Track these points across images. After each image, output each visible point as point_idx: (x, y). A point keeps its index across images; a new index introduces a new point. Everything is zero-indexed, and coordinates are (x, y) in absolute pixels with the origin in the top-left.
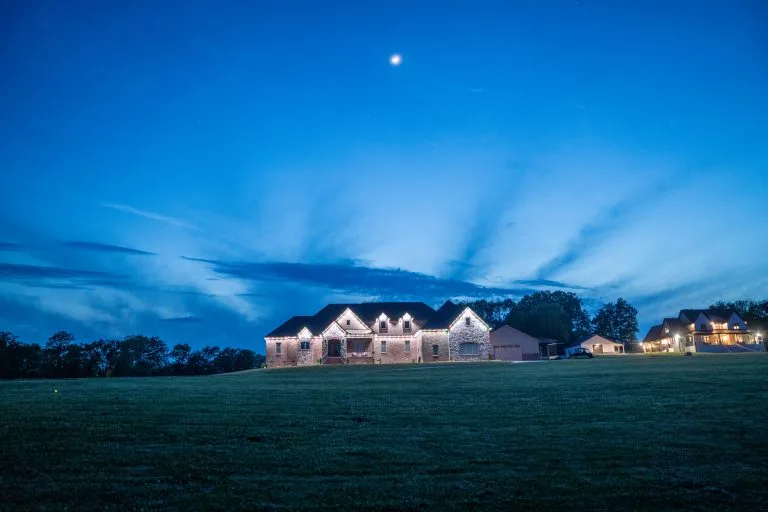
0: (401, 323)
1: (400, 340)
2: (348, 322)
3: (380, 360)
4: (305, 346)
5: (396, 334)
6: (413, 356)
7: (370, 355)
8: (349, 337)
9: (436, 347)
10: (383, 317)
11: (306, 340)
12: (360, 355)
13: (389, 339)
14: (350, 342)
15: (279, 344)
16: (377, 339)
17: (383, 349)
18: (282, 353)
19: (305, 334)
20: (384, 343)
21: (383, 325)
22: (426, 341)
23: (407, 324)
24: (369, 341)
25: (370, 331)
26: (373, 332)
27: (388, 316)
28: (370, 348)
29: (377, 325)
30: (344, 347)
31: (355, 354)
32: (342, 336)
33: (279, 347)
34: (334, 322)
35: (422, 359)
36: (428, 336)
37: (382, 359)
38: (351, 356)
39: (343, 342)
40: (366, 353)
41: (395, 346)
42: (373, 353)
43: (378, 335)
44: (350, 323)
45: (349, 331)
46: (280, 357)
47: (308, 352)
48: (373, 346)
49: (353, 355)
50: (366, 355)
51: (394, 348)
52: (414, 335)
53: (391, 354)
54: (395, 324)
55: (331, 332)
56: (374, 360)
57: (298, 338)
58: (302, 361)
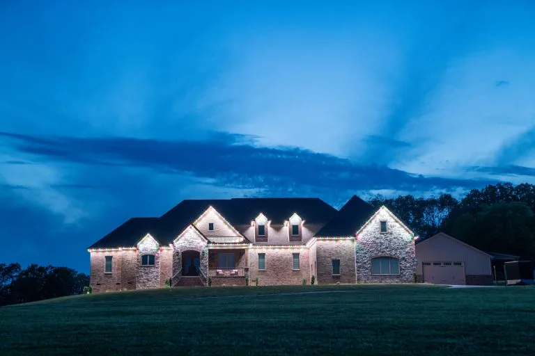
0: (286, 228)
1: (287, 252)
2: (211, 226)
3: (257, 281)
4: (149, 260)
5: (279, 244)
6: (304, 273)
7: (241, 273)
8: (212, 247)
9: (336, 263)
10: (261, 219)
11: (149, 252)
12: (227, 273)
13: (269, 251)
14: (213, 253)
15: (109, 258)
16: (253, 251)
17: (261, 265)
18: (114, 272)
19: (148, 243)
20: (262, 256)
21: (261, 230)
22: (322, 254)
23: (295, 230)
24: (239, 254)
25: (242, 239)
26: (247, 241)
27: (269, 217)
28: (242, 264)
29: (252, 231)
30: (205, 261)
31: (220, 271)
32: (202, 246)
33: (109, 262)
34: (191, 225)
35: (316, 279)
36: (325, 246)
37: (259, 279)
38: (214, 275)
39: (203, 255)
40: (237, 270)
41: (279, 260)
42: (247, 270)
43: (253, 245)
44: (214, 228)
45: (212, 239)
46: (111, 277)
47: (153, 270)
48: (247, 260)
49: (218, 273)
50: (236, 273)
51: (277, 263)
52: (305, 244)
53: (272, 272)
54: (278, 229)
55: (186, 240)
56: (247, 280)
57: (138, 249)
58: (144, 282)
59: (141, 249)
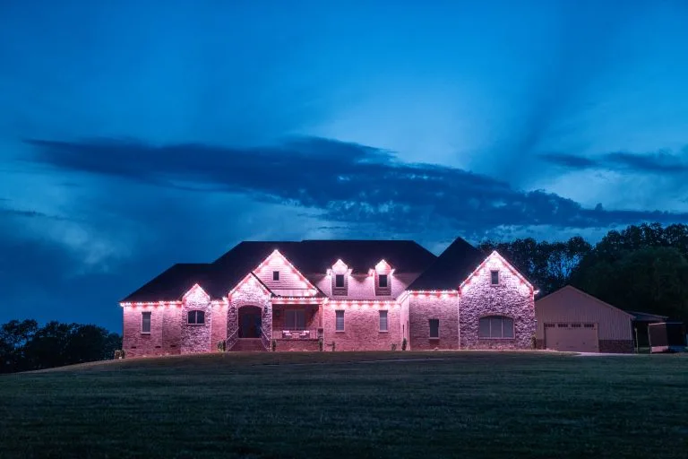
0: (371, 280)
1: (371, 309)
2: (276, 276)
3: (334, 344)
4: (197, 317)
5: (360, 300)
6: (393, 336)
7: (314, 335)
8: (280, 301)
9: (434, 323)
10: (340, 267)
11: (197, 308)
12: (296, 335)
13: (352, 308)
14: (278, 310)
15: (147, 315)
16: (330, 307)
17: (339, 325)
18: (153, 332)
19: (197, 296)
20: (340, 313)
21: (340, 280)
22: (418, 312)
23: (382, 281)
24: (313, 310)
25: (314, 292)
26: (321, 294)
27: (350, 264)
28: (315, 323)
29: (328, 281)
30: (268, 319)
31: (287, 332)
32: (264, 301)
33: (147, 320)
34: (250, 274)
35: (408, 343)
36: (420, 302)
37: (337, 343)
38: (280, 337)
39: (266, 312)
40: (308, 332)
41: (362, 319)
42: (321, 331)
43: (330, 299)
44: (280, 274)
45: (276, 292)
46: (149, 338)
47: (202, 330)
48: (321, 319)
49: (284, 335)
50: (308, 335)
51: (359, 323)
52: (395, 299)
53: (353, 334)
54: (360, 280)
55: (244, 292)
56: (321, 344)
57: (184, 304)
58: (190, 346)
59: (187, 303)
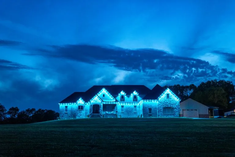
0: (132, 96)
1: (132, 105)
4: (81, 108)
5: (129, 102)
6: (138, 113)
7: (115, 113)
8: (104, 103)
9: (150, 109)
10: (122, 93)
11: (81, 105)
12: (110, 113)
13: (126, 105)
15: (66, 107)
16: (119, 105)
17: (122, 110)
18: (68, 112)
19: (81, 102)
20: (122, 106)
21: (122, 97)
22: (145, 106)
23: (135, 97)
24: (115, 105)
26: (116, 101)
27: (125, 91)
28: (115, 109)
29: (119, 98)
30: (102, 108)
31: (107, 112)
34: (96, 95)
35: (142, 115)
36: (146, 103)
37: (122, 115)
38: (105, 113)
39: (101, 106)
41: (129, 108)
42: (117, 112)
43: (119, 102)
44: (105, 96)
45: (104, 100)
46: (67, 114)
47: (82, 111)
48: (117, 108)
49: (106, 113)
50: (113, 113)
52: (139, 102)
53: (126, 112)
54: (128, 97)
55: (94, 100)
56: (117, 116)
57: (77, 104)
58: (79, 116)
59: (78, 104)
